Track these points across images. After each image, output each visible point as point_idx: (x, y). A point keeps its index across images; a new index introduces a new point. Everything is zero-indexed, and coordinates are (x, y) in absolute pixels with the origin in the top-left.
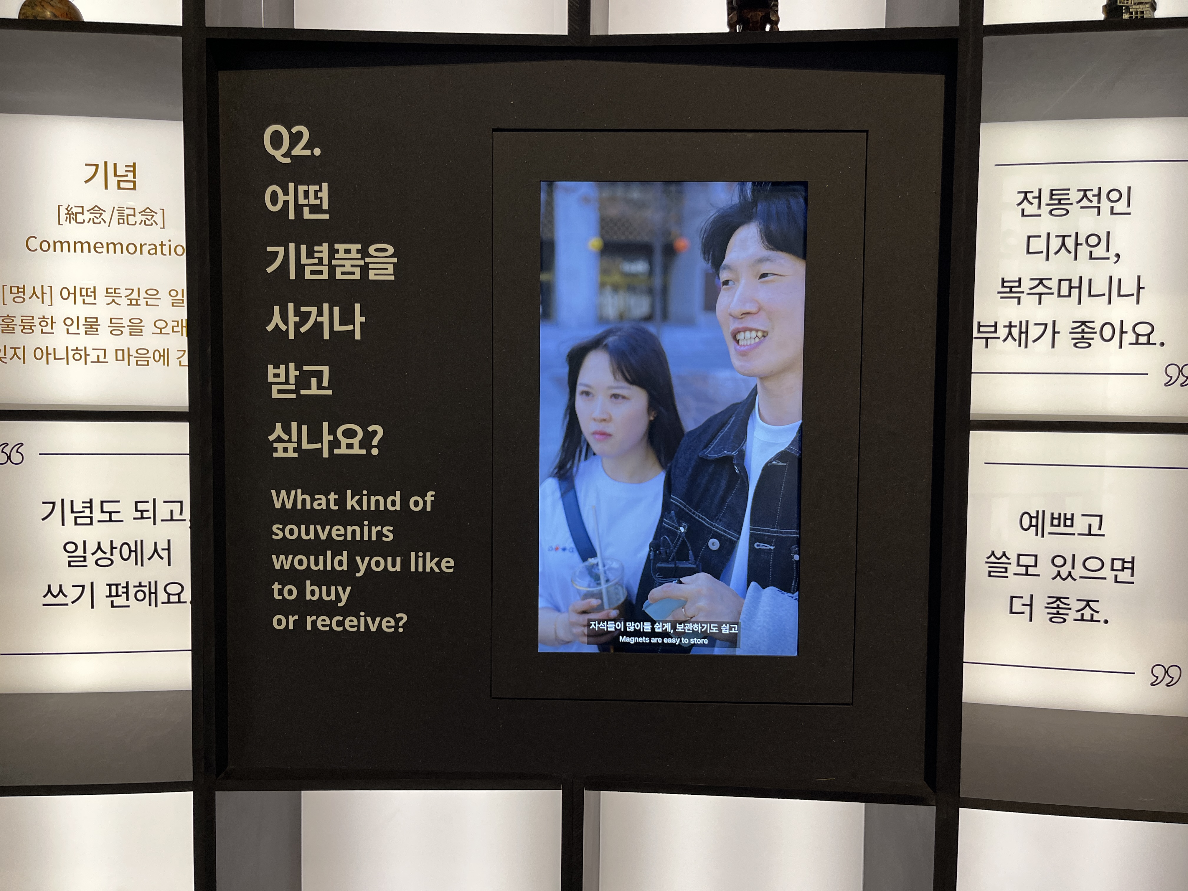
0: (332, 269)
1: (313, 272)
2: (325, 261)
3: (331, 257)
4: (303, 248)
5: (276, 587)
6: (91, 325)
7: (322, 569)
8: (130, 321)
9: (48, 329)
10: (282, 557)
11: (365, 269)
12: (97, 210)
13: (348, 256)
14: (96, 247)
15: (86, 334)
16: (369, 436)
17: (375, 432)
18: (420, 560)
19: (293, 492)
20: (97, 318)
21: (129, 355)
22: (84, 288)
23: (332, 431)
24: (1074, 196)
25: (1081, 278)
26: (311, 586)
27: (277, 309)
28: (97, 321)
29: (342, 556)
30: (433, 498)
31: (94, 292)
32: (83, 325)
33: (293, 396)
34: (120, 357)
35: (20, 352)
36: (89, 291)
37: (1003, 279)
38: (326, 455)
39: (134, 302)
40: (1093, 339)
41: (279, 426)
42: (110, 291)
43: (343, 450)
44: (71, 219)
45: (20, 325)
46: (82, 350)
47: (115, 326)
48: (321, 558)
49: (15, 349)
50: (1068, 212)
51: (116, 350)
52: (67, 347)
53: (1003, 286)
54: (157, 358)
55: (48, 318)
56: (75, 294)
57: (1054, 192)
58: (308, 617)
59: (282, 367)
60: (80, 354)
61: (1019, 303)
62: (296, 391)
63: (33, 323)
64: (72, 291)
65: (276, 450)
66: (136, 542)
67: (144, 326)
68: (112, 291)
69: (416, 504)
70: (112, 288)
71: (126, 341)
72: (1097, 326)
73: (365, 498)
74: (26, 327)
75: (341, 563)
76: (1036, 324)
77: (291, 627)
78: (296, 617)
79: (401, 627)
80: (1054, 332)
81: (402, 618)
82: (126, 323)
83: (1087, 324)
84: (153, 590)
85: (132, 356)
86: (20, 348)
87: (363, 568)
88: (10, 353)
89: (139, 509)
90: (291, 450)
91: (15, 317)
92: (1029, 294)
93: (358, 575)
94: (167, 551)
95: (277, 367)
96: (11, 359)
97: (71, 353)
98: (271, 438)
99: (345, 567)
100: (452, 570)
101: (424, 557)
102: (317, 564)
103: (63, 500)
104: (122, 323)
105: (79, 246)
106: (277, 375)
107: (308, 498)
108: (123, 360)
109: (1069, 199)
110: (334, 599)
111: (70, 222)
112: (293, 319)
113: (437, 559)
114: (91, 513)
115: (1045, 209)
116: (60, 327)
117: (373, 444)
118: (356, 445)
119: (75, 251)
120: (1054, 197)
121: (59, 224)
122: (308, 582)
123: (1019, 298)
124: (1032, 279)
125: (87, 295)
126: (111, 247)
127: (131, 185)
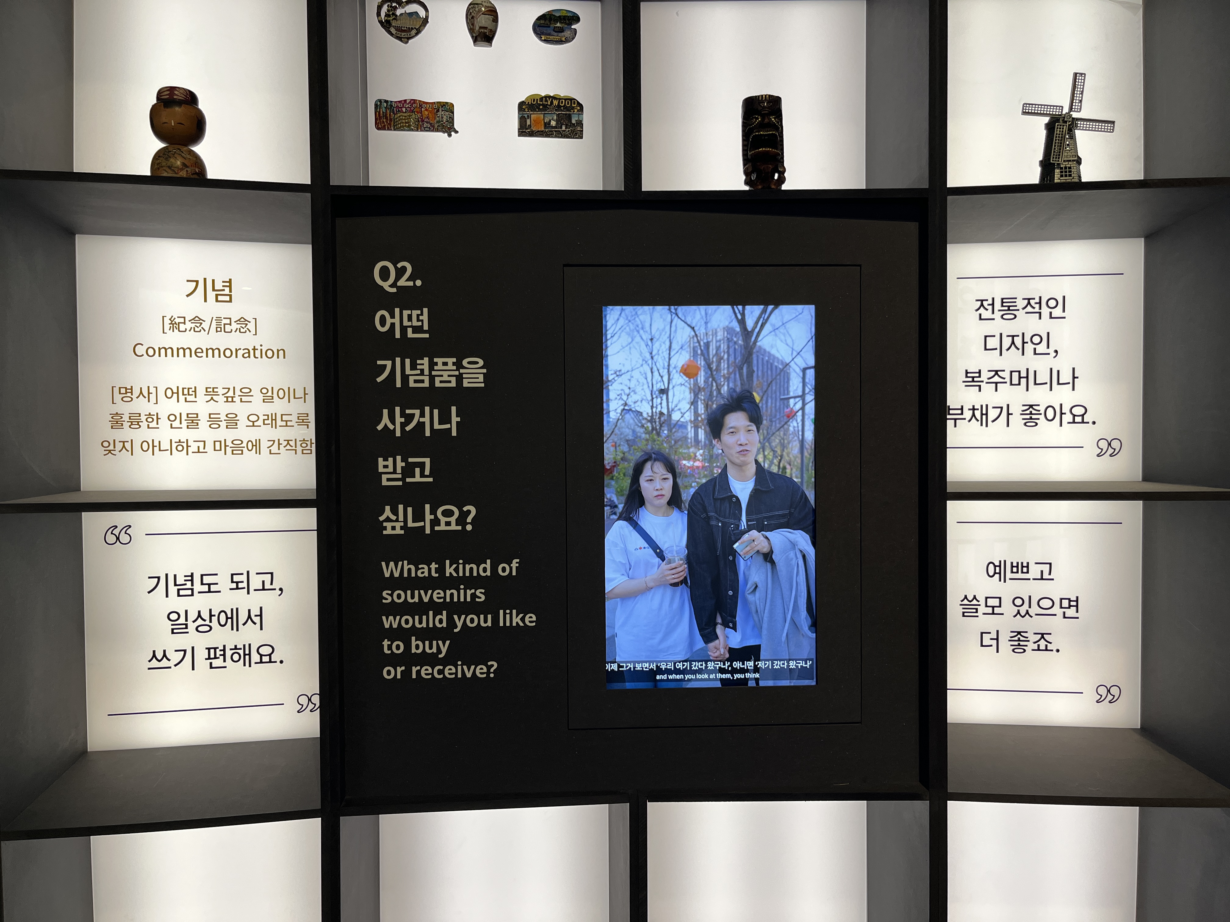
0: (432, 378)
1: (416, 381)
2: (426, 372)
3: (431, 369)
4: (408, 361)
5: (386, 643)
6: (192, 420)
7: (425, 626)
8: (227, 416)
9: (154, 424)
10: (391, 618)
11: (459, 378)
12: (198, 320)
13: (445, 368)
14: (197, 352)
15: (188, 428)
16: (464, 515)
17: (469, 512)
18: (508, 616)
19: (400, 563)
20: (197, 414)
21: (226, 446)
22: (186, 388)
23: (433, 512)
24: (1021, 304)
25: (1028, 369)
26: (416, 641)
27: (385, 412)
28: (197, 417)
29: (442, 615)
30: (517, 565)
31: (195, 391)
32: (185, 420)
33: (400, 483)
34: (218, 448)
35: (128, 446)
36: (190, 390)
37: (966, 371)
38: (428, 531)
39: (230, 399)
40: (1038, 419)
41: (388, 508)
42: (209, 390)
43: (442, 527)
44: (175, 328)
45: (128, 422)
46: (184, 442)
47: (214, 421)
48: (424, 617)
49: (124, 442)
50: (1016, 316)
51: (215, 442)
52: (171, 440)
53: (967, 377)
54: (250, 448)
55: (154, 415)
56: (178, 393)
57: (1004, 301)
58: (413, 668)
59: (391, 460)
60: (183, 446)
61: (980, 390)
62: (403, 479)
63: (140, 419)
64: (175, 391)
65: (385, 528)
66: (232, 610)
67: (238, 420)
68: (211, 390)
69: (504, 570)
70: (210, 388)
71: (224, 434)
72: (1042, 409)
73: (461, 566)
74: (133, 423)
75: (441, 621)
76: (994, 408)
77: (399, 677)
78: (403, 668)
79: (492, 673)
80: (1009, 414)
81: (493, 666)
82: (223, 417)
83: (1033, 407)
84: (247, 652)
85: (228, 446)
86: (128, 442)
87: (460, 625)
88: (119, 446)
89: (234, 580)
90: (398, 528)
91: (123, 414)
92: (987, 383)
93: (455, 631)
94: (259, 617)
95: (386, 460)
96: (120, 451)
97: (174, 445)
98: (381, 518)
99: (444, 625)
100: (534, 624)
101: (511, 614)
102: (421, 622)
103: (167, 575)
104: (220, 418)
105: (181, 351)
106: (386, 467)
107: (413, 567)
108: (221, 450)
109: (1016, 306)
110: (435, 651)
111: (173, 331)
112: (399, 420)
113: (521, 615)
114: (192, 585)
115: (997, 315)
116: (164, 423)
117: (467, 521)
118: (453, 523)
119: (178, 356)
120: (1004, 304)
121: (164, 332)
122: (413, 638)
123: (980, 386)
124: (989, 371)
125: (189, 395)
126: (210, 352)
127: (228, 298)
